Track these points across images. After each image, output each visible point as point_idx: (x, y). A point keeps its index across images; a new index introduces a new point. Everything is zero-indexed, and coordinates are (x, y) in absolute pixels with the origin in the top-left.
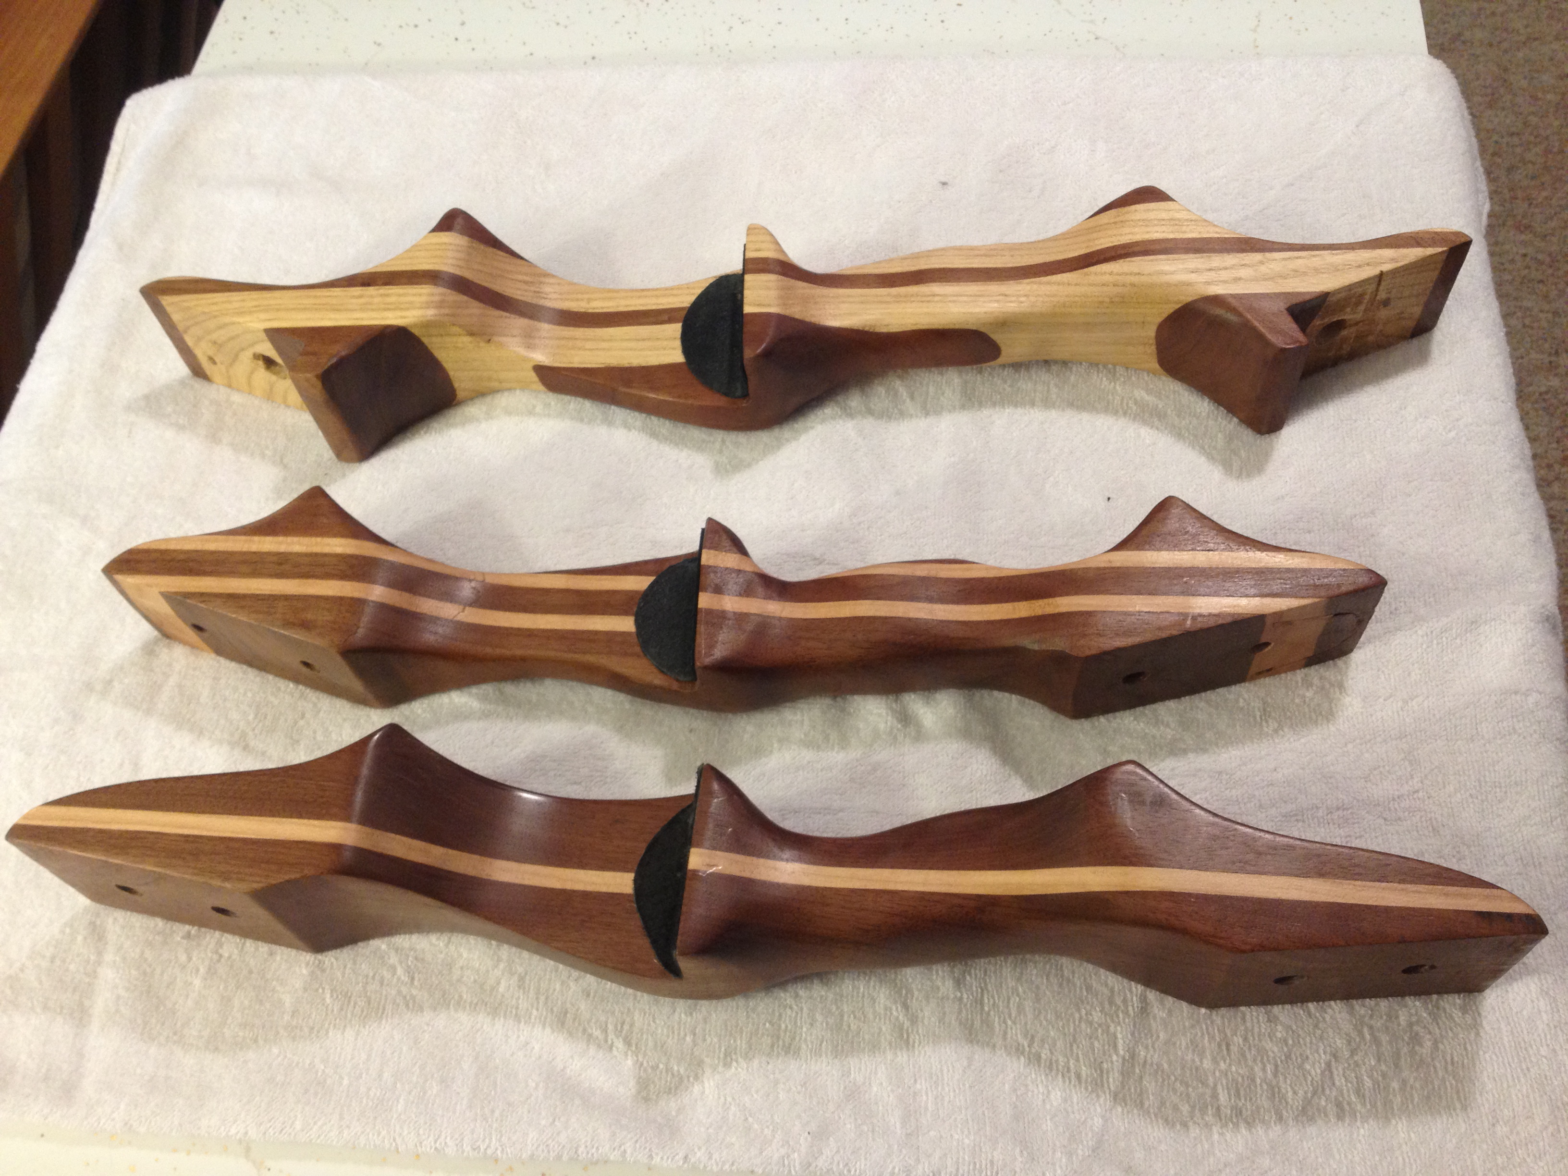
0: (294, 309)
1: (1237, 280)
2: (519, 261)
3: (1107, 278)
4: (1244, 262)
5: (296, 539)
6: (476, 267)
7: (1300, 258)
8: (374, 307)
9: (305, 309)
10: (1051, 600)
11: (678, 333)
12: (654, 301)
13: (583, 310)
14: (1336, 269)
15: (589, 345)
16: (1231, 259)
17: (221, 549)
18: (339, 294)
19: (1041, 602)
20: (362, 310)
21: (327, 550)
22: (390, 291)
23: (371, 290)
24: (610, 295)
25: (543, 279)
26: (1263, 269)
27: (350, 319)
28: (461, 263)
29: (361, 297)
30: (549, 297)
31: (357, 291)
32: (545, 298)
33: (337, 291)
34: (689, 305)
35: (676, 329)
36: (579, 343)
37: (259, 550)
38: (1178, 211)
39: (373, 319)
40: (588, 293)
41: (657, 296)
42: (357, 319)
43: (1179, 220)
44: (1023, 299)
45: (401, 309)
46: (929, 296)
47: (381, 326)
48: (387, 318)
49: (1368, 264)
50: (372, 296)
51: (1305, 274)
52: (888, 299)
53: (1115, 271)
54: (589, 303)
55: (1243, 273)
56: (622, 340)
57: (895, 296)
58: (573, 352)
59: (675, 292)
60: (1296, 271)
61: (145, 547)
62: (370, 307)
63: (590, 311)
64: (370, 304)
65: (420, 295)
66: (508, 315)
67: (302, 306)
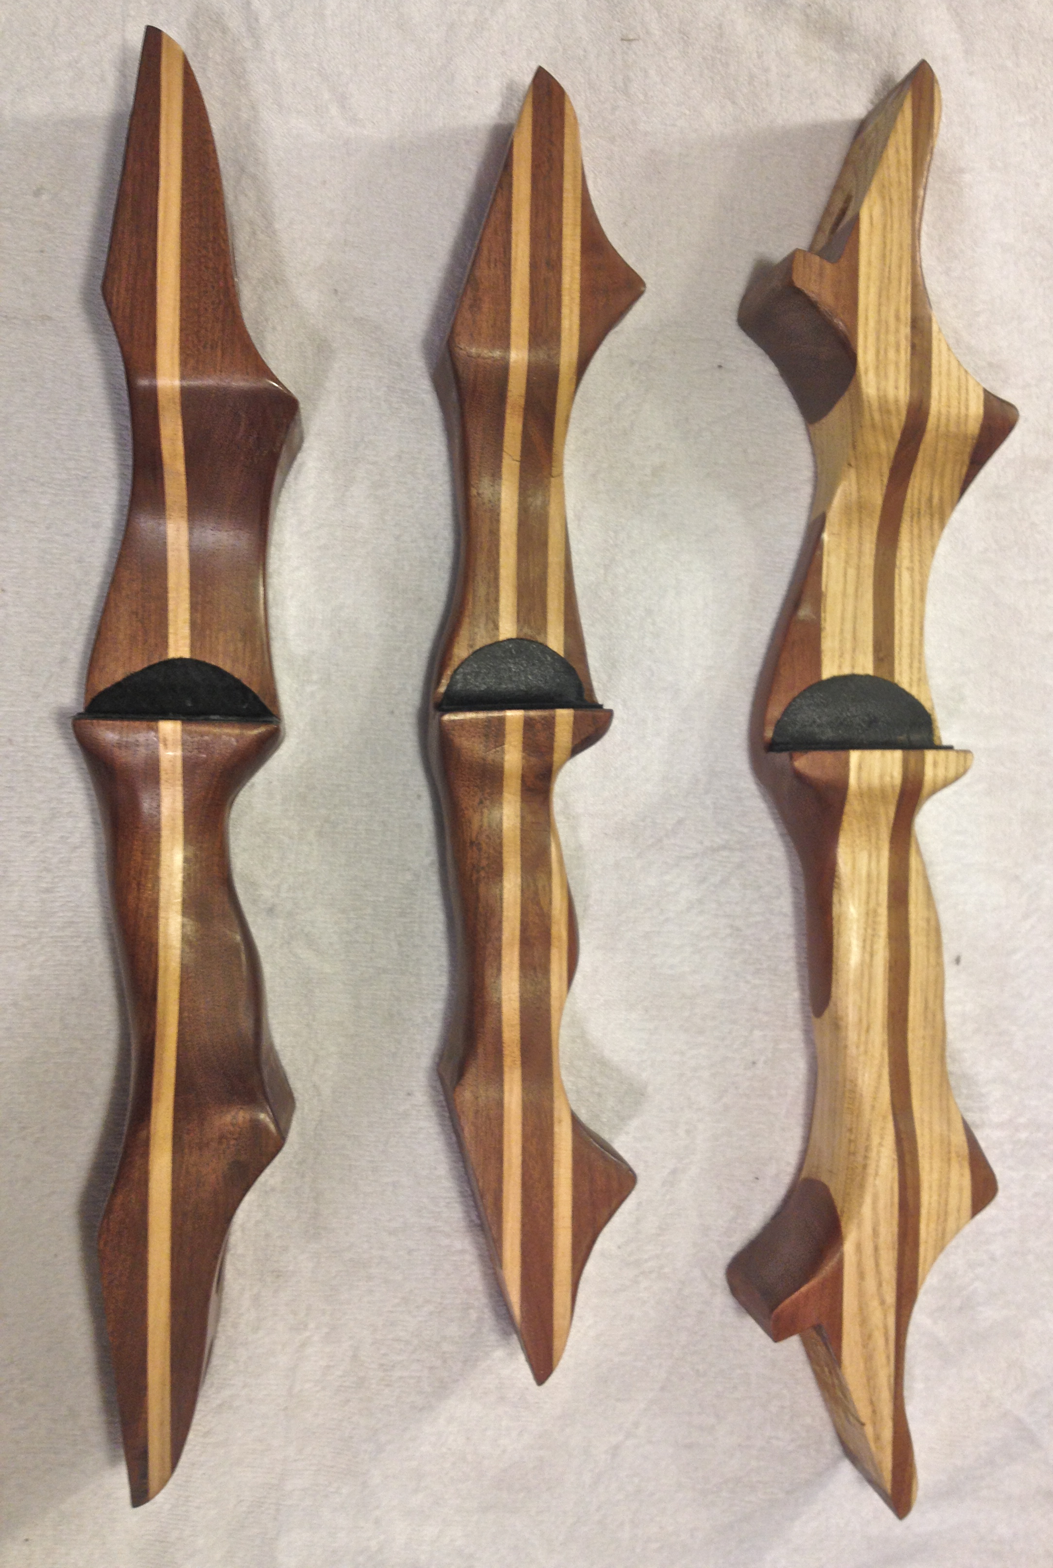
0: (885, 243)
1: (861, 1275)
2: (957, 491)
3: (875, 1140)
4: (884, 1284)
5: (578, 276)
6: (941, 444)
7: (887, 1340)
8: (882, 337)
9: (884, 256)
10: (519, 1063)
11: (859, 671)
12: (906, 641)
13: (898, 563)
14: (870, 1378)
15: (852, 572)
16: (889, 1271)
17: (565, 195)
18: (903, 293)
19: (517, 1053)
20: (879, 322)
21: (565, 311)
22: (903, 352)
23: (905, 330)
24: (917, 591)
25: (937, 516)
26: (875, 1303)
27: (867, 310)
28: (942, 429)
29: (898, 318)
30: (915, 524)
31: (906, 313)
32: (912, 521)
33: (906, 291)
34: (896, 681)
35: (865, 666)
36: (854, 561)
37: (564, 237)
38: (958, 1219)
39: (866, 337)
40: (921, 567)
41: (911, 645)
42: (867, 319)
43: (946, 1220)
44: (862, 1049)
45: (877, 368)
46: (872, 947)
47: (856, 346)
48: (865, 352)
49: (874, 1412)
50: (897, 331)
51: (865, 1346)
52: (872, 904)
53: (883, 1150)
54: (908, 569)
55: (870, 1284)
56: (856, 608)
57: (875, 912)
58: (843, 555)
59: (916, 664)
60: (870, 1337)
61: (567, 111)
62: (883, 330)
63: (897, 571)
64: (887, 332)
65: (897, 388)
66: (886, 480)
67: (888, 253)
